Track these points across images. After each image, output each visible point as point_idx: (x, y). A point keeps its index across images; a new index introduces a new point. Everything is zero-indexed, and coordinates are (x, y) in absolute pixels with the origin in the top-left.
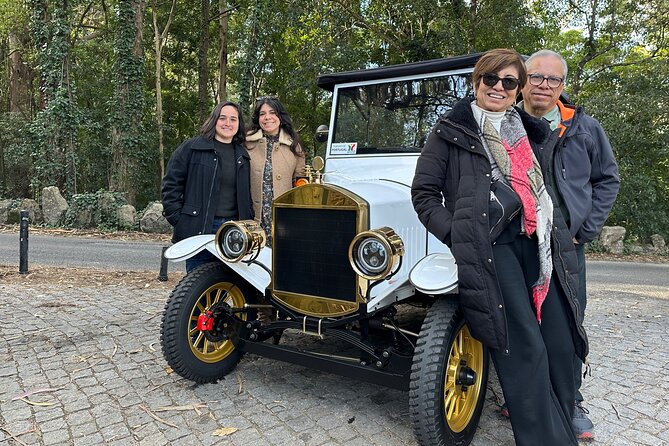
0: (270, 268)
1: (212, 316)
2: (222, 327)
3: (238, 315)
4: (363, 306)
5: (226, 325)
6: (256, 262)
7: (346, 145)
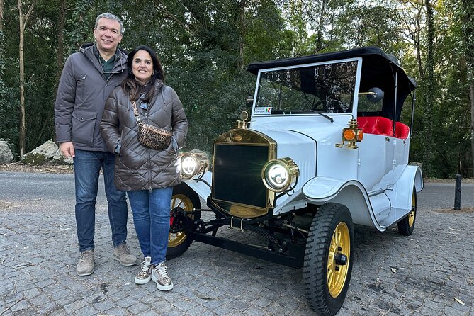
0: (211, 184)
3: (189, 215)
4: (271, 211)
5: (181, 222)
6: (202, 180)
7: (265, 109)
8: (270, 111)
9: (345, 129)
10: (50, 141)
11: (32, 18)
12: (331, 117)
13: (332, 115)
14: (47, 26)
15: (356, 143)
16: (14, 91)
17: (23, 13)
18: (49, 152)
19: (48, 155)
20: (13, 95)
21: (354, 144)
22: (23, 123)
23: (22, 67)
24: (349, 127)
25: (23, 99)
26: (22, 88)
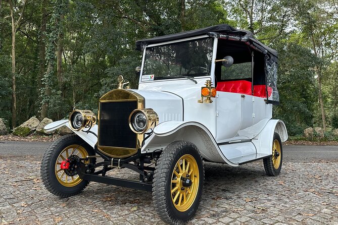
0: (97, 134)
1: (68, 161)
2: (74, 168)
3: (83, 161)
4: (140, 150)
5: (76, 167)
6: (90, 132)
7: (149, 76)
8: (153, 78)
9: (202, 88)
10: (34, 117)
11: (22, 23)
12: (195, 80)
13: (196, 79)
14: (34, 29)
15: (212, 98)
16: (8, 81)
17: (15, 20)
18: (33, 126)
19: (32, 128)
20: (7, 84)
21: (210, 99)
22: (15, 106)
23: (14, 62)
24: (205, 86)
25: (14, 87)
26: (14, 78)
